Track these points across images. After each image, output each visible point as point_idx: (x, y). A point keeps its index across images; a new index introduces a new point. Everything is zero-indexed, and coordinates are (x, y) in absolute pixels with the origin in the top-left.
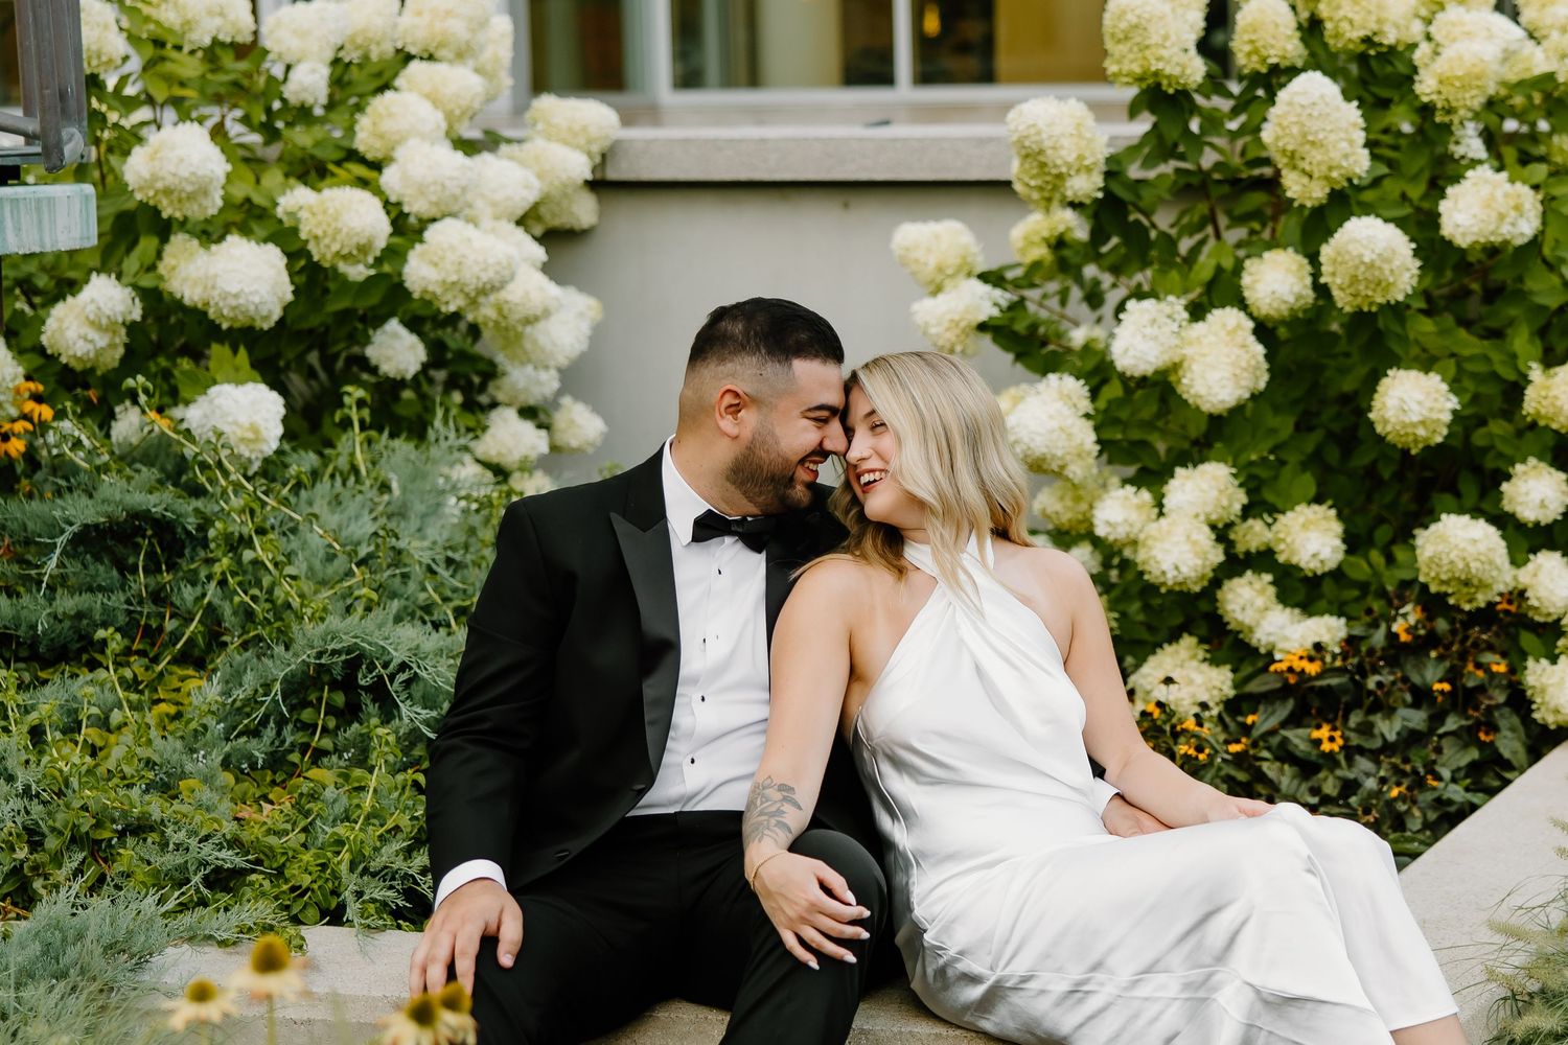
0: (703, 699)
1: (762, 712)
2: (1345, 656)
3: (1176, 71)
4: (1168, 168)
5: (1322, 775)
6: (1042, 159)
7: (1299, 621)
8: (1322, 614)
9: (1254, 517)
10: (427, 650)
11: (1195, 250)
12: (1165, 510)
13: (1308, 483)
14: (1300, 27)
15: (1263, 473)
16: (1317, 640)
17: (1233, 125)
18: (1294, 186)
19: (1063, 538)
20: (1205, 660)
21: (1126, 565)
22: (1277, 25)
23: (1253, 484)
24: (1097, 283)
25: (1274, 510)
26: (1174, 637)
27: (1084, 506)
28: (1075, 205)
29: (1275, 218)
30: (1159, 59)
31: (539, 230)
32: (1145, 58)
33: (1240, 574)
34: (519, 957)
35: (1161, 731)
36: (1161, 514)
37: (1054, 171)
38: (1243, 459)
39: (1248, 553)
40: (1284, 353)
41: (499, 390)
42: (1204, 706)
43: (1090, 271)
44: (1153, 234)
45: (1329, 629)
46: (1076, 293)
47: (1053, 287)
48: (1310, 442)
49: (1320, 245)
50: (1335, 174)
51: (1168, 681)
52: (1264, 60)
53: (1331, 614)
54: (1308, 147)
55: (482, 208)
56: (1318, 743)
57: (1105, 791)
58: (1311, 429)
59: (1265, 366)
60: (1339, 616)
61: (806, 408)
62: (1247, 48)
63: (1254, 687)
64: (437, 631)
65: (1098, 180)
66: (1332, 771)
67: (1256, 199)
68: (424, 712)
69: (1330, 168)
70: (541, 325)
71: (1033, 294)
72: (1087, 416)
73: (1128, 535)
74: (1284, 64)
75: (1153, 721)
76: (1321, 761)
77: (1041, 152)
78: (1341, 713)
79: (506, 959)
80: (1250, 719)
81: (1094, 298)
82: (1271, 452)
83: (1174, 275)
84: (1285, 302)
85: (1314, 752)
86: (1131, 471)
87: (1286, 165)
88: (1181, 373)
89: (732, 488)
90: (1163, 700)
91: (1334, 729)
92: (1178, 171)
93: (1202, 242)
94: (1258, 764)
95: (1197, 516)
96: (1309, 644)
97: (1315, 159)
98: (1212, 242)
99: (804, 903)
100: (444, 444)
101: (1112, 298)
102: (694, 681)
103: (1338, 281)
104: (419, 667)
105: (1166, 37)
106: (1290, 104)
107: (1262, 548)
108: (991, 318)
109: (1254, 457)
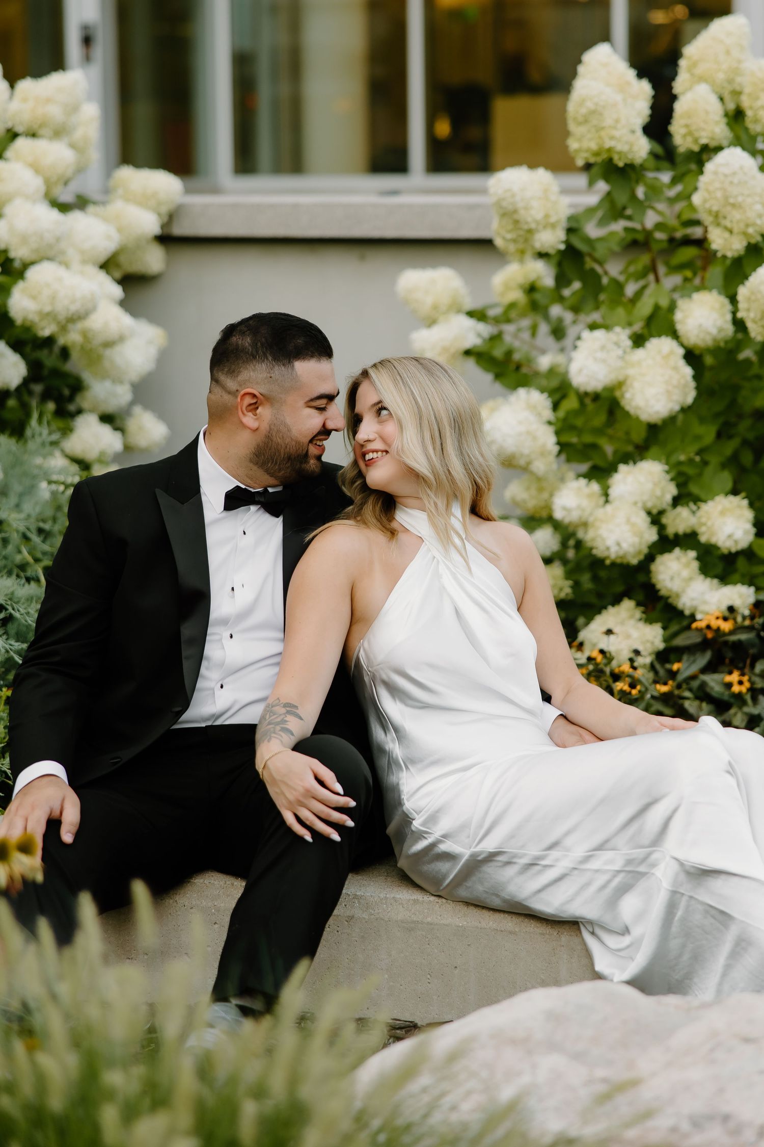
0: (231, 637)
1: (277, 647)
2: (752, 617)
3: (625, 148)
4: (618, 226)
5: (732, 711)
6: (516, 217)
7: (717, 589)
8: (735, 583)
9: (682, 505)
10: (20, 595)
11: (639, 294)
12: (611, 498)
13: (726, 479)
14: (726, 115)
15: (691, 471)
16: (730, 603)
17: (672, 193)
18: (718, 240)
19: (531, 522)
20: (640, 620)
21: (579, 545)
22: (707, 112)
23: (681, 480)
24: (560, 320)
25: (697, 500)
26: (616, 601)
27: (545, 495)
28: (542, 255)
29: (704, 268)
30: (612, 138)
31: (118, 275)
32: (600, 138)
33: (670, 551)
34: (78, 835)
35: (602, 671)
36: (607, 501)
37: (526, 227)
38: (674, 459)
39: (676, 535)
40: (708, 376)
41: (85, 400)
42: (637, 652)
43: (556, 310)
44: (605, 281)
45: (741, 596)
46: (544, 329)
47: (526, 323)
48: (729, 448)
49: (737, 286)
50: (750, 230)
51: (609, 632)
52: (696, 141)
53: (743, 584)
54: (729, 208)
55: (73, 255)
56: (729, 685)
57: (551, 712)
58: (730, 437)
59: (693, 384)
60: (750, 585)
61: (307, 399)
62: (683, 131)
63: (680, 641)
64: (29, 583)
65: (561, 235)
66: (740, 708)
67: (689, 253)
68: (17, 644)
69: (747, 226)
70: (117, 349)
71: (509, 329)
72: (550, 423)
73: (580, 518)
74: (713, 144)
75: (597, 665)
76: (732, 700)
77: (515, 211)
78: (748, 661)
79: (67, 837)
80: (675, 667)
81: (558, 332)
82: (698, 454)
83: (620, 311)
84: (709, 333)
85: (727, 693)
86: (584, 467)
87: (712, 223)
88: (624, 388)
89: (255, 468)
90: (606, 649)
91: (743, 674)
92: (627, 229)
93: (644, 288)
94: (681, 701)
95: (635, 503)
96: (724, 607)
97: (735, 218)
98: (653, 286)
99: (301, 790)
100: (38, 440)
101: (572, 332)
102: (224, 622)
103: (752, 315)
104: (13, 609)
105: (617, 121)
106: (715, 173)
107: (688, 531)
108: (475, 347)
109: (682, 458)
